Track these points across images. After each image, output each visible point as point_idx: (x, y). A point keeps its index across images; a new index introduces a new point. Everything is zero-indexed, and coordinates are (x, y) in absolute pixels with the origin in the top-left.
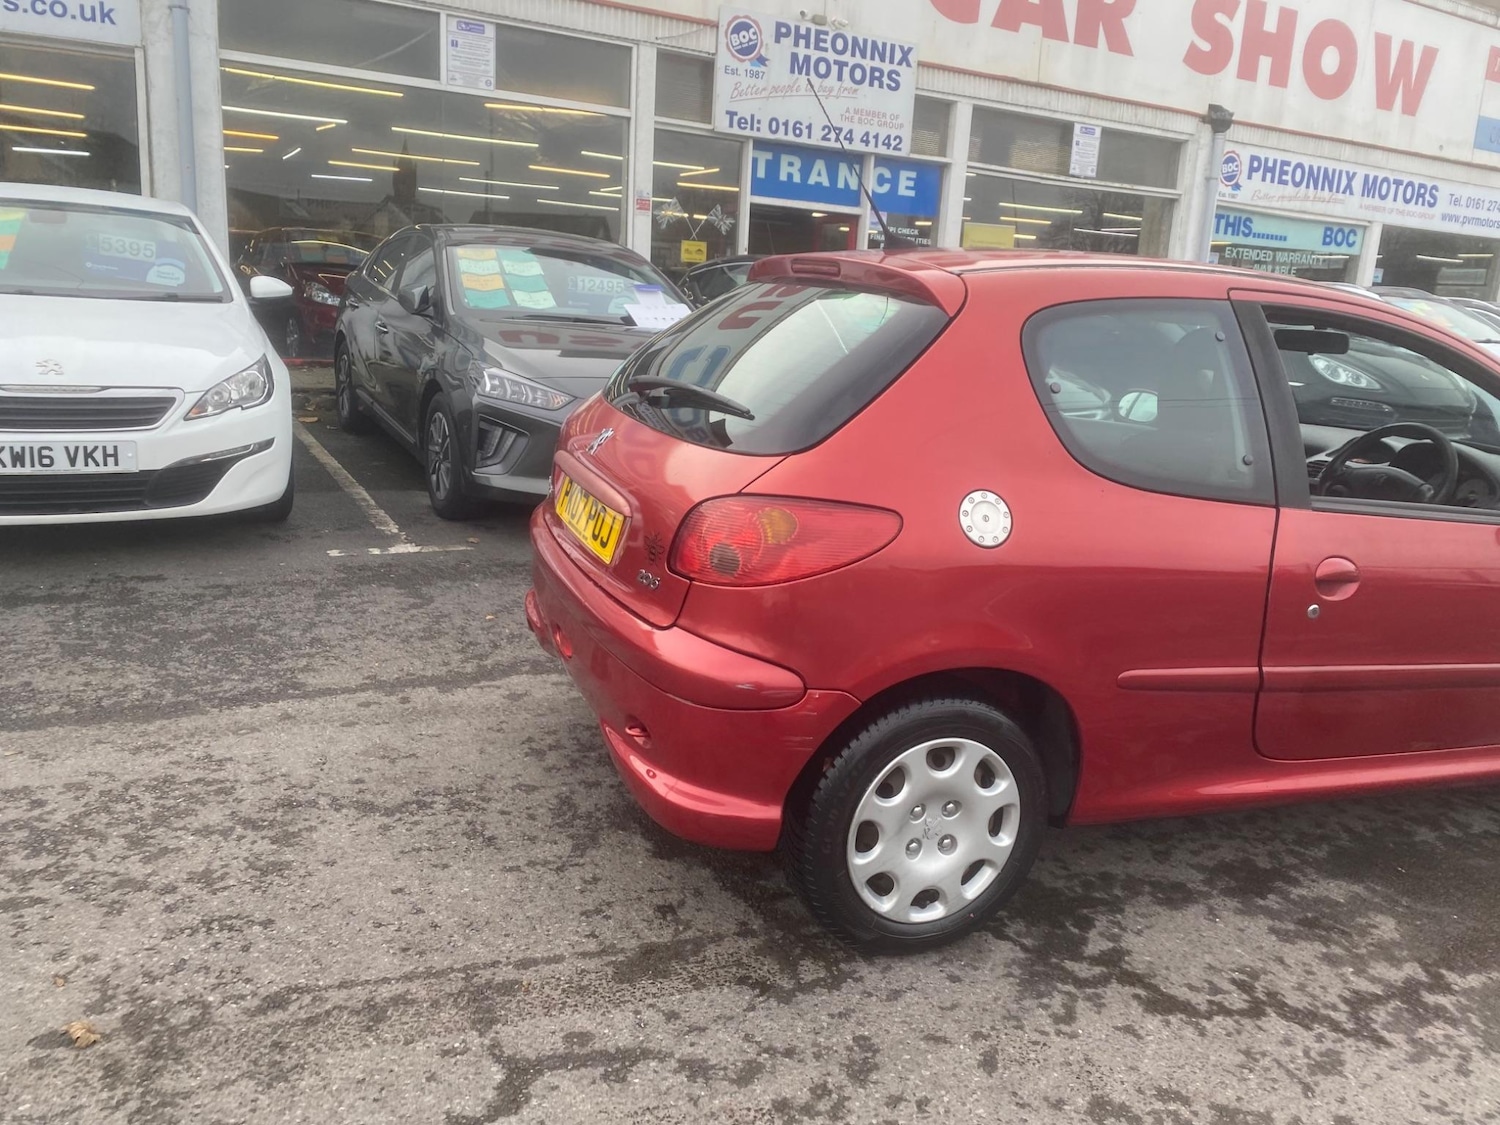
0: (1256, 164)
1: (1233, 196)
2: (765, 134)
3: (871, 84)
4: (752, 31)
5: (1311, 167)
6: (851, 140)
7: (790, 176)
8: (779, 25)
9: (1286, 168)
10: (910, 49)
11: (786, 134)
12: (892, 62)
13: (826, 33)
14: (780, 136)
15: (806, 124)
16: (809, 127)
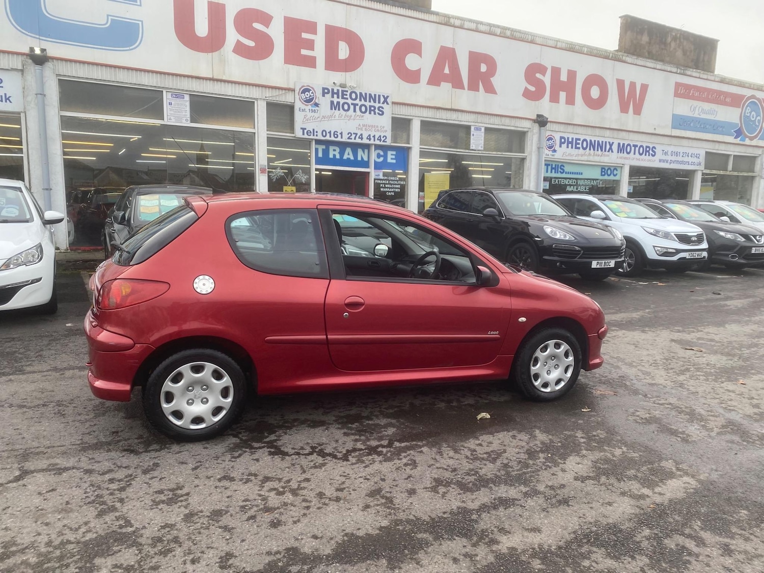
0: (563, 140)
1: (553, 155)
2: (320, 137)
3: (370, 113)
4: (311, 92)
5: (591, 141)
6: (362, 139)
7: (334, 155)
8: (324, 89)
9: (578, 141)
10: (388, 97)
11: (330, 137)
12: (379, 102)
13: (347, 91)
14: (328, 138)
15: (339, 132)
16: (341, 134)
